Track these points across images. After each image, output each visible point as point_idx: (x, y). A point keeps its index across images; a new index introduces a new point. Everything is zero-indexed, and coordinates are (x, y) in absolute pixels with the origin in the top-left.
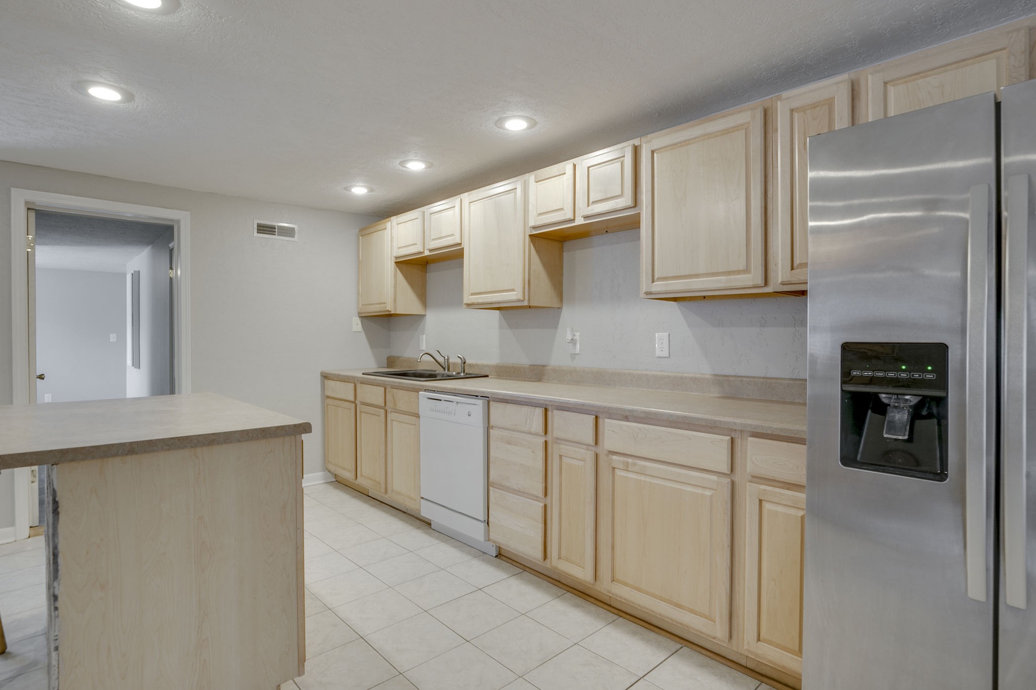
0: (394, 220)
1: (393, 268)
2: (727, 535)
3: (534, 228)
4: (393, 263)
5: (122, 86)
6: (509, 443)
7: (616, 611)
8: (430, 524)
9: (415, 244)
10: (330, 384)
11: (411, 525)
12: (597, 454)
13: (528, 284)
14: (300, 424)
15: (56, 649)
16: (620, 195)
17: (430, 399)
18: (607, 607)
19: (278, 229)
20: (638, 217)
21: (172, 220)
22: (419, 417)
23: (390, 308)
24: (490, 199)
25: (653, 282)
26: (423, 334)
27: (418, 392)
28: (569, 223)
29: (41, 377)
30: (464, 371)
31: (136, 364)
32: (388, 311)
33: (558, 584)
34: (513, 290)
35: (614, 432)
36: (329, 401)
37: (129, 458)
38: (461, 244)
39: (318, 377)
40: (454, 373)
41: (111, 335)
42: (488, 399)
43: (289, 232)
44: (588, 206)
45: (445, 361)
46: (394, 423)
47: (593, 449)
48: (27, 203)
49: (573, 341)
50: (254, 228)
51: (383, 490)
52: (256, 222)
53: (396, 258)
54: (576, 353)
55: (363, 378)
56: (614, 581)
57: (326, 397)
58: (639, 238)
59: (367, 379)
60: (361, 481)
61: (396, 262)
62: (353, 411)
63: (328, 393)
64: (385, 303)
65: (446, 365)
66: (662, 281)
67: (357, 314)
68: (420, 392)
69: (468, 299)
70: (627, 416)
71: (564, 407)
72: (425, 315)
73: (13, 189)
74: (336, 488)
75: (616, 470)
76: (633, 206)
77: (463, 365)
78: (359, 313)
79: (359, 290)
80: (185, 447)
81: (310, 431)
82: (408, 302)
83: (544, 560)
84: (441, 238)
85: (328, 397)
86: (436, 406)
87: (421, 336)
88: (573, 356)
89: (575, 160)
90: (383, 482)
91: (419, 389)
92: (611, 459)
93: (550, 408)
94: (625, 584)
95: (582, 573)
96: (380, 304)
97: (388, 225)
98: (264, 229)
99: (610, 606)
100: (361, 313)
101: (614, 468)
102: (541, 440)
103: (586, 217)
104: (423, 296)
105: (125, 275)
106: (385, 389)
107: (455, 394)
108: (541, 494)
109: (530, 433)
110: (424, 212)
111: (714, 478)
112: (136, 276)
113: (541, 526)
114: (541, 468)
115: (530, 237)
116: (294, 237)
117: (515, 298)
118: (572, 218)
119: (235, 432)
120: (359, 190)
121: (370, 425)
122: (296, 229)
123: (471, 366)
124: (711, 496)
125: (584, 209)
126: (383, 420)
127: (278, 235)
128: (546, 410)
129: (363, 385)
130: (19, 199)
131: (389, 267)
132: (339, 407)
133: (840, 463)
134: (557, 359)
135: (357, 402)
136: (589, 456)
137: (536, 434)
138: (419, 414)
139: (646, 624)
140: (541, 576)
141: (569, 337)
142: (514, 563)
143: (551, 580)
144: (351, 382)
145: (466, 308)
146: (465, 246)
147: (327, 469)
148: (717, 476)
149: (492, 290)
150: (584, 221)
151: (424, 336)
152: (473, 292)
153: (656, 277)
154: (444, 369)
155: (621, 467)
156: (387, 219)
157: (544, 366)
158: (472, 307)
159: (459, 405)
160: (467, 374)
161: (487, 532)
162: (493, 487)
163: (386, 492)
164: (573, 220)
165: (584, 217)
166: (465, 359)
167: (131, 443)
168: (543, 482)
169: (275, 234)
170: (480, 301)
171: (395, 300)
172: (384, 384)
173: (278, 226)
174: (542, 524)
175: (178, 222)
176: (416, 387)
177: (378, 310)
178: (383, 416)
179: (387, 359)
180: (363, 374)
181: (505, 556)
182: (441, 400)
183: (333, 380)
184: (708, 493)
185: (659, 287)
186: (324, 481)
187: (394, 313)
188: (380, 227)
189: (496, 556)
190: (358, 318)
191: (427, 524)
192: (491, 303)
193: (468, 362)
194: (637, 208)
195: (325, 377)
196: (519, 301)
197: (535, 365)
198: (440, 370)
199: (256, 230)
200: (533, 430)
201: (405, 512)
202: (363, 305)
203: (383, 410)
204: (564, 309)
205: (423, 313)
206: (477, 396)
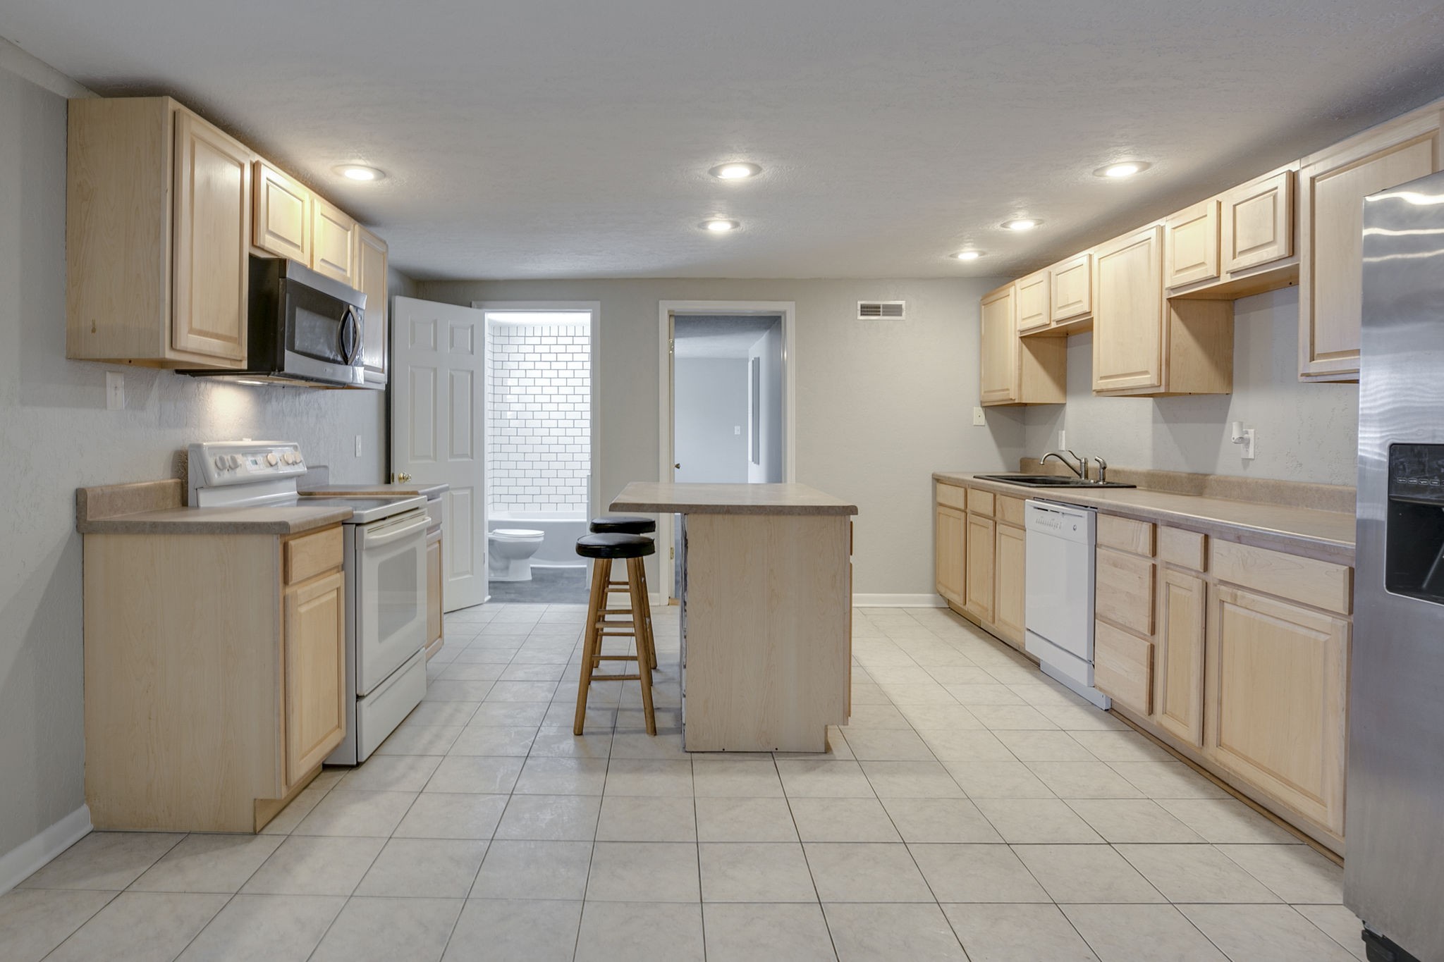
0: (1019, 283)
1: (1018, 342)
2: (1342, 694)
3: (1173, 289)
4: (1017, 338)
5: (731, 219)
6: (1115, 565)
7: (1232, 791)
8: (1039, 666)
9: (1040, 314)
10: (941, 487)
11: (1017, 662)
12: (1206, 583)
13: (1166, 363)
14: (848, 506)
15: (685, 637)
16: (1271, 242)
17: (1039, 509)
18: (1222, 785)
19: (883, 308)
20: (1296, 268)
21: (780, 312)
22: (1025, 531)
23: (1014, 396)
24: (1131, 250)
25: (1312, 359)
26: (1063, 430)
27: (1025, 500)
28: (1213, 282)
29: (678, 466)
30: (1104, 480)
31: (756, 460)
32: (1011, 399)
33: (1171, 750)
34: (1146, 372)
35: (1222, 555)
36: (941, 509)
37: (726, 517)
38: (1090, 312)
39: (928, 481)
40: (1092, 481)
41: (736, 427)
42: (1096, 510)
43: (896, 310)
44: (1234, 257)
45: (1081, 465)
46: (1003, 537)
47: (1203, 576)
48: (669, 311)
49: (1243, 440)
50: (857, 310)
51: (990, 619)
52: (860, 303)
53: (1022, 332)
54: (1250, 457)
55: (972, 482)
56: (1220, 745)
57: (937, 505)
58: (1296, 299)
59: (978, 483)
60: (971, 608)
61: (1021, 338)
62: (963, 521)
63: (940, 500)
64: (1008, 390)
65: (1083, 470)
66: (1324, 359)
67: (979, 404)
68: (1027, 500)
69: (1098, 384)
70: (1239, 537)
71: (1175, 524)
72: (1065, 404)
73: (660, 302)
74: (947, 614)
75: (1225, 604)
76: (1287, 256)
77: (1102, 470)
78: (981, 402)
79: (981, 373)
80: (762, 513)
81: (857, 514)
82: (1040, 388)
83: (1150, 714)
84: (1068, 305)
85: (941, 505)
86: (1042, 517)
87: (1060, 432)
88: (1246, 462)
89: (1219, 197)
90: (990, 608)
91: (1025, 496)
92: (1219, 590)
93: (1159, 524)
94: (1232, 750)
95: (1186, 732)
96: (1003, 390)
97: (1012, 290)
98: (868, 310)
99: (1228, 785)
100: (984, 402)
101: (1223, 601)
102: (1148, 563)
103: (1233, 273)
104: (1062, 380)
105: (747, 360)
106: (995, 496)
107: (1064, 504)
108: (1147, 631)
109: (1137, 554)
110: (1050, 273)
111: (1329, 619)
112: (756, 362)
113: (1145, 670)
114: (1148, 598)
115: (1170, 302)
116: (901, 315)
117: (1148, 383)
118: (1215, 275)
119: (797, 507)
120: (968, 256)
121: (980, 537)
122: (904, 307)
123: (1116, 472)
124: (1326, 642)
125: (1229, 264)
126: (992, 533)
127: (883, 315)
128: (1155, 526)
129: (973, 490)
130: (665, 307)
131: (1013, 342)
132: (950, 516)
133: (1385, 586)
134: (1226, 466)
135: (967, 511)
136: (1197, 585)
137: (1143, 556)
138: (1024, 526)
139: (1266, 812)
140: (1153, 738)
141: (1236, 435)
142: (1126, 721)
143: (1163, 745)
144: (961, 487)
145: (1096, 396)
146: (1095, 315)
147: (939, 592)
148: (1333, 617)
149: (1123, 373)
150: (1232, 278)
151: (1064, 432)
152: (1103, 375)
153: (1317, 352)
154: (1080, 475)
155: (1229, 601)
156: (1011, 284)
157: (1206, 475)
158: (1104, 393)
159: (1065, 516)
160: (1108, 483)
161: (1091, 676)
162: (1101, 620)
163: (994, 622)
164: (1218, 277)
165: (1232, 273)
166: (1105, 464)
167: (728, 506)
168: (1149, 616)
169: (880, 315)
170: (1110, 386)
171: (1020, 386)
172: (995, 490)
173: (883, 305)
174: (1147, 667)
175: (785, 313)
176: (1023, 494)
177: (1001, 398)
178: (991, 528)
179: (1021, 461)
180: (974, 477)
181: (1117, 712)
182: (1047, 510)
183: (945, 484)
184: (1323, 638)
185: (1319, 366)
186: (935, 606)
187: (1019, 402)
188: (1003, 293)
189: (1106, 710)
190: (980, 408)
191: (1033, 663)
192: (1123, 390)
193: (1109, 466)
194: (1295, 257)
195: (937, 480)
196: (1153, 386)
197: (1195, 474)
198: (1075, 477)
199: (859, 312)
200: (1140, 551)
201: (1016, 650)
202: (985, 392)
203: (992, 521)
204: (1234, 395)
205: (1061, 401)
206: (1086, 507)
